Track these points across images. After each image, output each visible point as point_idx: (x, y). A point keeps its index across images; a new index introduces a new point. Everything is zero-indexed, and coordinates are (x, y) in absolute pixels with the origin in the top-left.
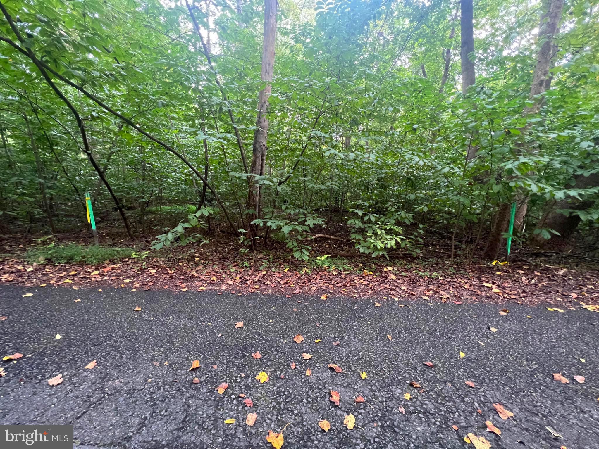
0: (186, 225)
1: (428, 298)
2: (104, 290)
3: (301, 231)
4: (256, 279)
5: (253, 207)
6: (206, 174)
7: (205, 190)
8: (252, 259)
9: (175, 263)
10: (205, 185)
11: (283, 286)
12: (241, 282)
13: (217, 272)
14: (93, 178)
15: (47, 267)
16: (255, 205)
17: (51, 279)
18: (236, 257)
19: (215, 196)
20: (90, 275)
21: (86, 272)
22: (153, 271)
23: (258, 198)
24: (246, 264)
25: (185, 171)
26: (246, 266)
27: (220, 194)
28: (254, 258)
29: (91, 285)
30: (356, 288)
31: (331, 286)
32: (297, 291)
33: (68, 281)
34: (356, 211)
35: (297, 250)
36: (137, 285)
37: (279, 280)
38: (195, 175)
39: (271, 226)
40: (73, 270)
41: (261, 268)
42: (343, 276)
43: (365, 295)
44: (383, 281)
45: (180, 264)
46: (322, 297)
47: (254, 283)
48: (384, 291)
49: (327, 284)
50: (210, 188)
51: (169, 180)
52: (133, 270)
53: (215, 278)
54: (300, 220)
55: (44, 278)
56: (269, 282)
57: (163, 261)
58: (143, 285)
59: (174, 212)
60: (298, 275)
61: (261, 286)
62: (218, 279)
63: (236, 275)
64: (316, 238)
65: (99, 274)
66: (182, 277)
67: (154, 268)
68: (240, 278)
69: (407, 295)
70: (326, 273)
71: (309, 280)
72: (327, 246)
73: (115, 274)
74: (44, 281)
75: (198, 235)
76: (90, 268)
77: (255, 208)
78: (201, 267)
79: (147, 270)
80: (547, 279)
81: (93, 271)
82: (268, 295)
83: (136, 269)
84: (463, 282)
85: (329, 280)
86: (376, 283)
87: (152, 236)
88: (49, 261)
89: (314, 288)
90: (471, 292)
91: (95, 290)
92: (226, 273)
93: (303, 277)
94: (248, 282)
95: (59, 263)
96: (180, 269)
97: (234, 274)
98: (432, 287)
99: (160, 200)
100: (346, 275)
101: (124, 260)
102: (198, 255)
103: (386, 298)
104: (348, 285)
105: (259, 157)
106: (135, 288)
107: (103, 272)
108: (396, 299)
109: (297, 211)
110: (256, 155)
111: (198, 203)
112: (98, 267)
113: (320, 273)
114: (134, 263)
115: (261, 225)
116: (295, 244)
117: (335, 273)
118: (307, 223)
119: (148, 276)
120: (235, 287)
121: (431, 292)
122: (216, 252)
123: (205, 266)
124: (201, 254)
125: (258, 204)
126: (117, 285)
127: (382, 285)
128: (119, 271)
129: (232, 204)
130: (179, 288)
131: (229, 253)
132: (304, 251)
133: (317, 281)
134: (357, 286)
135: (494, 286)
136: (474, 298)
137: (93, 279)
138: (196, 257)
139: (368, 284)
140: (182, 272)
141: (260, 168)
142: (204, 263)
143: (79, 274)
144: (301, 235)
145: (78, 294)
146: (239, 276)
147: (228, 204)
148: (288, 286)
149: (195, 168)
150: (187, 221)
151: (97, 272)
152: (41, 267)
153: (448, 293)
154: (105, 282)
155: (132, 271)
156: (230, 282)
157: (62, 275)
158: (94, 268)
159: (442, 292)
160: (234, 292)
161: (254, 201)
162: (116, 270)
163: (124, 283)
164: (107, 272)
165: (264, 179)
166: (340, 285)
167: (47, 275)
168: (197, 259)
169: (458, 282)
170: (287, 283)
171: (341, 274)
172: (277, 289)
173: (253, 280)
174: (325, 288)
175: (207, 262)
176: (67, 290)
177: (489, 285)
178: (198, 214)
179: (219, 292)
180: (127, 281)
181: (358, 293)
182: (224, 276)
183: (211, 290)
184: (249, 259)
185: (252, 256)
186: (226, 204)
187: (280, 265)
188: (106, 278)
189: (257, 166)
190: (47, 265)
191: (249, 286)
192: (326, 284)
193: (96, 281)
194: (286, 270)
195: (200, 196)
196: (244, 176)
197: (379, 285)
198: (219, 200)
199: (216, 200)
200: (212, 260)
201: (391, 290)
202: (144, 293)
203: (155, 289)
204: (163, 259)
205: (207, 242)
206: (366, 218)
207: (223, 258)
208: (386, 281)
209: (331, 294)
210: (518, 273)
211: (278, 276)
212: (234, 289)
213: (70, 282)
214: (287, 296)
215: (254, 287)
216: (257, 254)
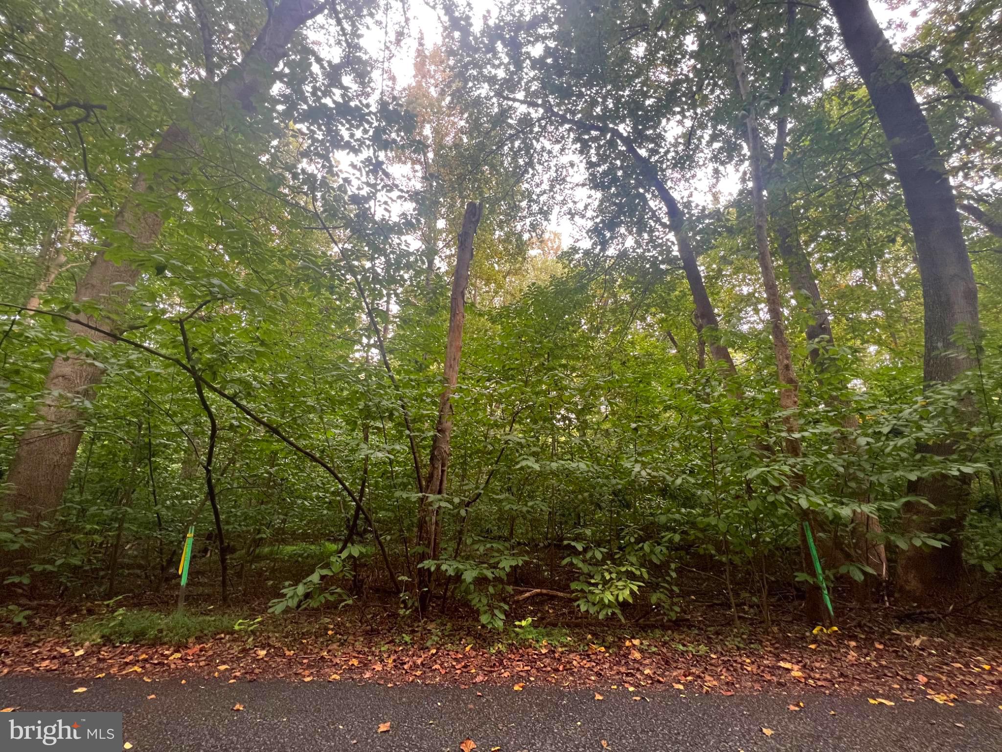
0: (325, 572)
1: (681, 687)
2: (188, 682)
3: (491, 579)
4: (419, 662)
5: (426, 542)
6: (362, 492)
7: (356, 517)
8: (417, 632)
9: (296, 640)
10: (359, 508)
11: (459, 672)
12: (395, 666)
13: (359, 653)
14: (190, 502)
15: (103, 649)
16: (430, 539)
17: (112, 666)
18: (392, 629)
19: (370, 526)
20: (167, 659)
21: (162, 655)
22: (262, 653)
23: (433, 527)
24: (407, 638)
25: (332, 489)
26: (406, 642)
27: (379, 521)
28: (420, 629)
29: (170, 674)
30: (572, 674)
31: (534, 671)
32: (479, 679)
33: (136, 668)
34: (573, 544)
35: (485, 612)
36: (238, 674)
37: (454, 663)
38: (345, 493)
39: (446, 570)
40: (143, 653)
41: (429, 644)
42: (556, 655)
43: (584, 683)
44: (618, 663)
45: (304, 641)
46: (516, 688)
47: (415, 666)
48: (617, 677)
49: (529, 668)
50: (364, 513)
51: (306, 503)
52: (232, 652)
53: (355, 662)
54: (492, 561)
55: (101, 665)
56: (437, 666)
57: (277, 638)
58: (246, 673)
59: (301, 555)
60: (486, 655)
61: (425, 672)
62: (360, 662)
63: (389, 656)
64: (533, 597)
65: (181, 659)
66: (305, 661)
67: (263, 649)
68: (394, 661)
69: (650, 682)
70: (530, 650)
71: (501, 663)
72: (551, 611)
73: (204, 658)
74: (101, 670)
75: (339, 590)
76: (168, 650)
77: (429, 543)
78: (335, 646)
79: (252, 651)
80: (894, 654)
81: (172, 654)
82: (434, 686)
83: (236, 650)
84: (748, 661)
85: (532, 662)
86: (607, 666)
87: (258, 598)
88: (107, 640)
89: (506, 675)
90: (755, 677)
91: (175, 682)
92: (373, 654)
93: (493, 658)
94: (406, 667)
95: (121, 643)
96: (304, 649)
97: (385, 655)
98: (693, 670)
99: (281, 536)
100: (562, 653)
101: (218, 637)
102: (332, 626)
103: (615, 687)
104: (561, 668)
105: (437, 468)
106: (235, 677)
107: (186, 654)
108: (631, 689)
109: (488, 546)
110: (433, 465)
111: (343, 538)
112: (179, 647)
113: (521, 651)
114: (233, 640)
115: (433, 569)
116: (485, 601)
117: (544, 651)
118: (501, 565)
119: (255, 660)
120: (385, 676)
121: (690, 678)
122: (360, 621)
123: (342, 644)
124: (338, 625)
125: (433, 537)
126: (208, 674)
127: (615, 667)
128: (210, 653)
129: (394, 537)
130: (300, 677)
131: (382, 623)
132: (496, 612)
133: (514, 663)
134: (576, 670)
135: (796, 667)
136: (757, 686)
137: (173, 666)
138: (329, 629)
139: (593, 667)
140: (305, 653)
141: (438, 483)
142: (340, 639)
143: (152, 659)
144: (494, 586)
145: (152, 688)
146: (393, 657)
147: (389, 538)
148: (467, 672)
149: (347, 484)
150: (327, 566)
151: (178, 655)
152: (94, 649)
153: (719, 679)
154: (190, 669)
155: (229, 654)
156: (378, 667)
157: (127, 660)
158: (172, 649)
159: (708, 678)
160: (382, 682)
161: (427, 532)
162: (206, 651)
163: (218, 671)
164: (193, 655)
165: (441, 500)
166: (549, 669)
167: (103, 660)
168: (330, 632)
169: (740, 661)
170: (465, 667)
171: (554, 652)
172: (449, 676)
173: (414, 663)
174: (524, 674)
175: (345, 637)
176: (135, 682)
177: (788, 665)
178: (344, 555)
179: (359, 682)
180: (222, 668)
181: (573, 681)
182: (370, 658)
183: (347, 679)
184: (413, 632)
185: (418, 627)
186: (385, 539)
187: (461, 640)
188: (191, 664)
189: (435, 480)
190: (104, 645)
191: (407, 672)
192: (526, 668)
193: (177, 668)
194: (468, 649)
195: (348, 526)
196: (415, 496)
197: (611, 668)
198: (376, 532)
199: (370, 532)
200: (354, 634)
201: (627, 675)
202: (247, 685)
203: (265, 679)
204: (277, 635)
205: (350, 602)
206: (589, 555)
207: (372, 630)
208: (623, 662)
209: (531, 682)
210: (848, 647)
211: (454, 657)
212: (382, 678)
213: (139, 670)
214: (463, 687)
215: (414, 673)
216: (426, 623)
